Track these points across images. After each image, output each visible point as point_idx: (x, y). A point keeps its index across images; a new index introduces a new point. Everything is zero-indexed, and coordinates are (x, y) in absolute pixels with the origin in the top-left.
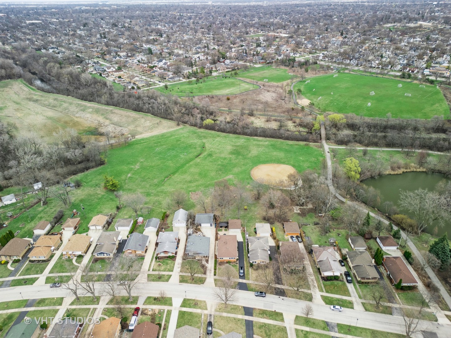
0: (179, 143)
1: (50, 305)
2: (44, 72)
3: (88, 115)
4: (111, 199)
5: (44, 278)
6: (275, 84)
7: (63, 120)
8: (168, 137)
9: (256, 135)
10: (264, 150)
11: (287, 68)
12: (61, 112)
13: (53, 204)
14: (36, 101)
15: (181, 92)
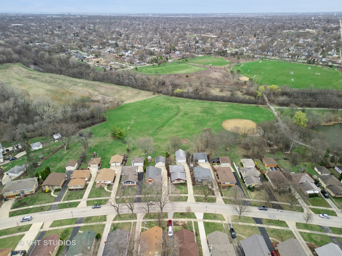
0: (159, 106)
1: (97, 222)
2: (36, 58)
3: (80, 88)
4: (120, 145)
5: (85, 202)
6: (218, 67)
7: (60, 91)
8: (149, 102)
9: (217, 101)
10: (227, 110)
11: (223, 57)
12: (57, 86)
13: (74, 149)
14: (35, 78)
15: (149, 72)
